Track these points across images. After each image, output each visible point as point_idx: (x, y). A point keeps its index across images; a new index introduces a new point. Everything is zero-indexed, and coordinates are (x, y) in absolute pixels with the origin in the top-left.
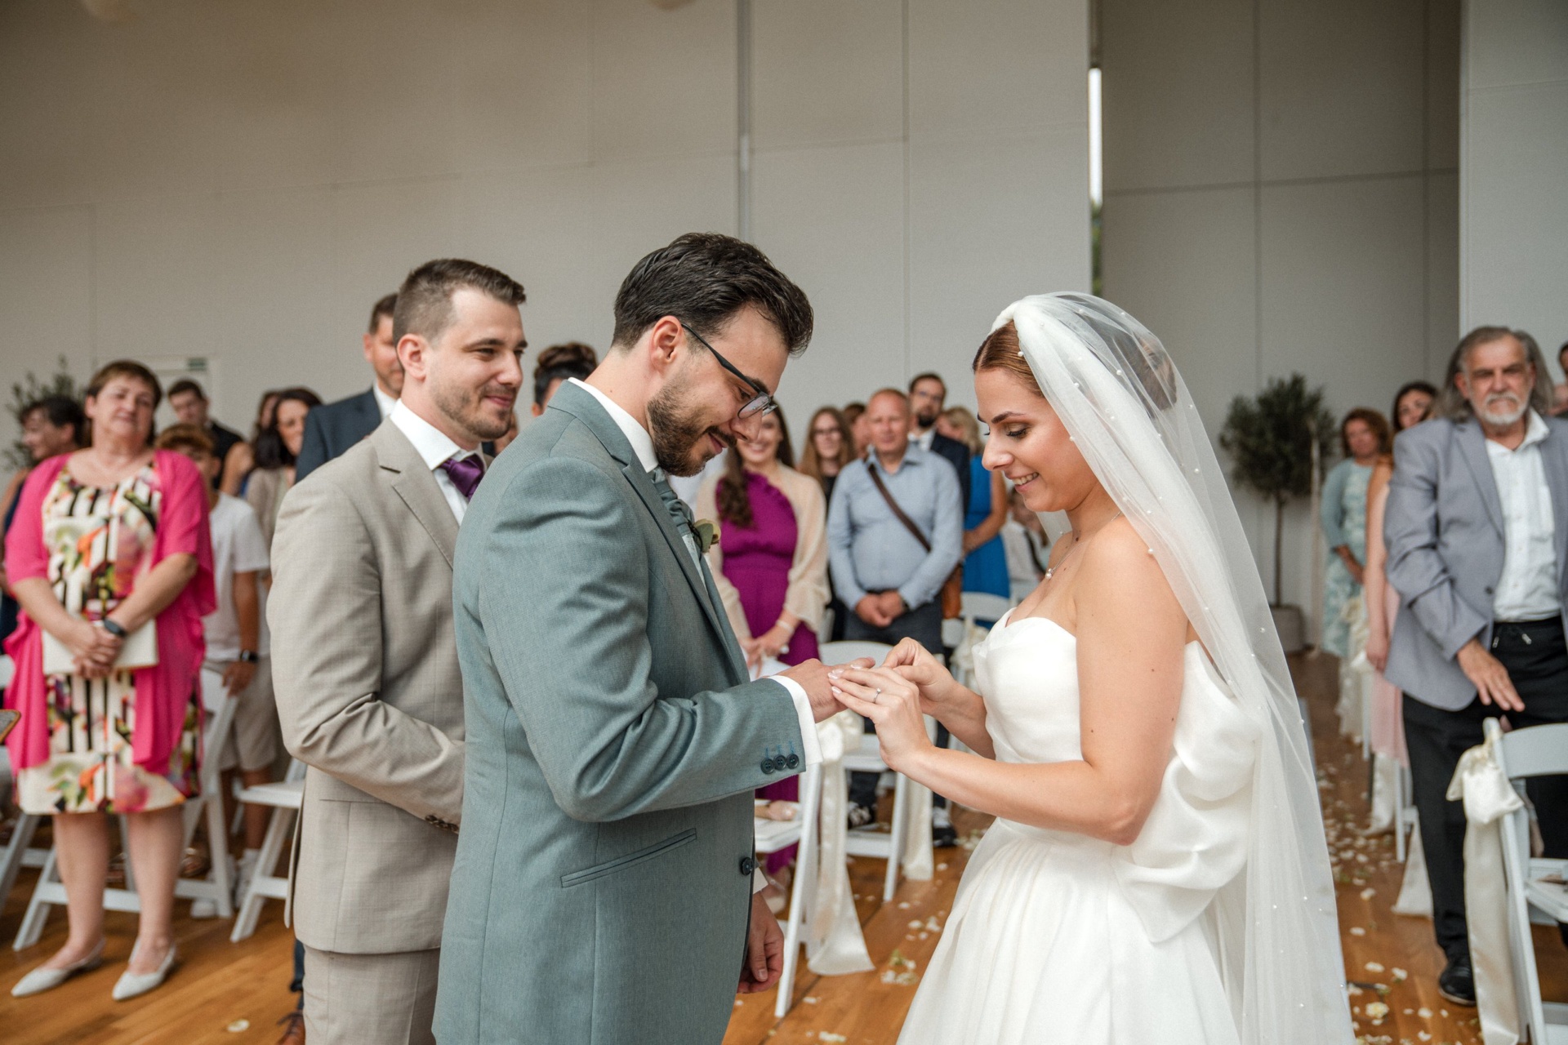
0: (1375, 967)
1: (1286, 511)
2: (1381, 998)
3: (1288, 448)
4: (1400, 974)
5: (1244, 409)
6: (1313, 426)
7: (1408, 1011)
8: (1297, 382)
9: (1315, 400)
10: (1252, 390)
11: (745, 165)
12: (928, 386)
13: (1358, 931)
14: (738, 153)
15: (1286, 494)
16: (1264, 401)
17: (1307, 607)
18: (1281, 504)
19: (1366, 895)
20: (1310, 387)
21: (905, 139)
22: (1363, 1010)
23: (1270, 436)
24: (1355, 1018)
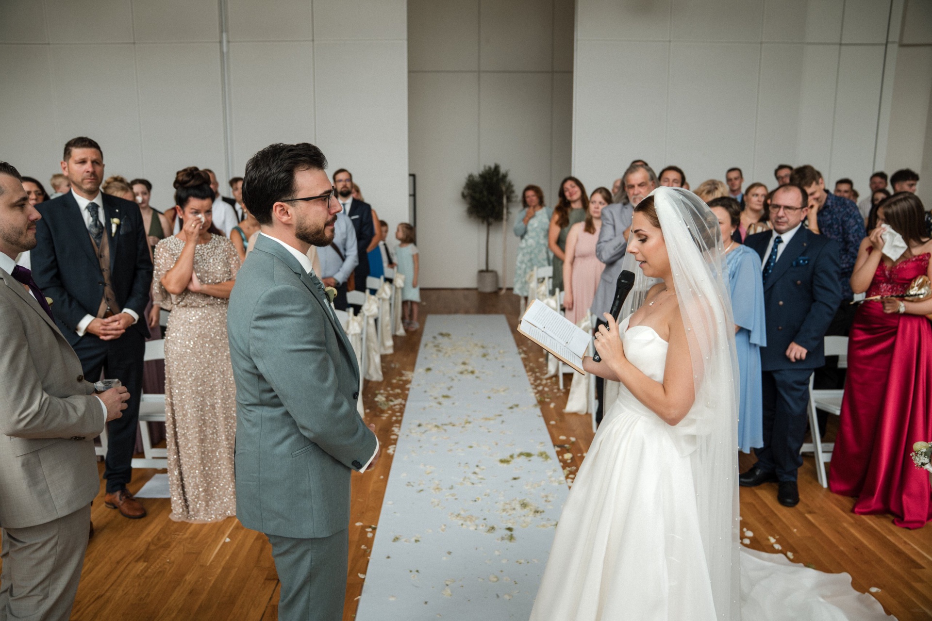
0: (563, 438)
1: (491, 228)
2: (568, 451)
3: (493, 199)
4: (573, 439)
5: (473, 180)
6: (504, 189)
7: (579, 455)
8: (497, 168)
9: (505, 176)
10: (477, 171)
11: (225, 50)
12: (341, 176)
13: (553, 422)
14: (221, 42)
15: (491, 220)
16: (482, 176)
17: (500, 272)
18: (489, 225)
19: (552, 405)
20: (503, 170)
21: (313, 40)
22: (563, 457)
23: (485, 193)
24: (560, 461)
